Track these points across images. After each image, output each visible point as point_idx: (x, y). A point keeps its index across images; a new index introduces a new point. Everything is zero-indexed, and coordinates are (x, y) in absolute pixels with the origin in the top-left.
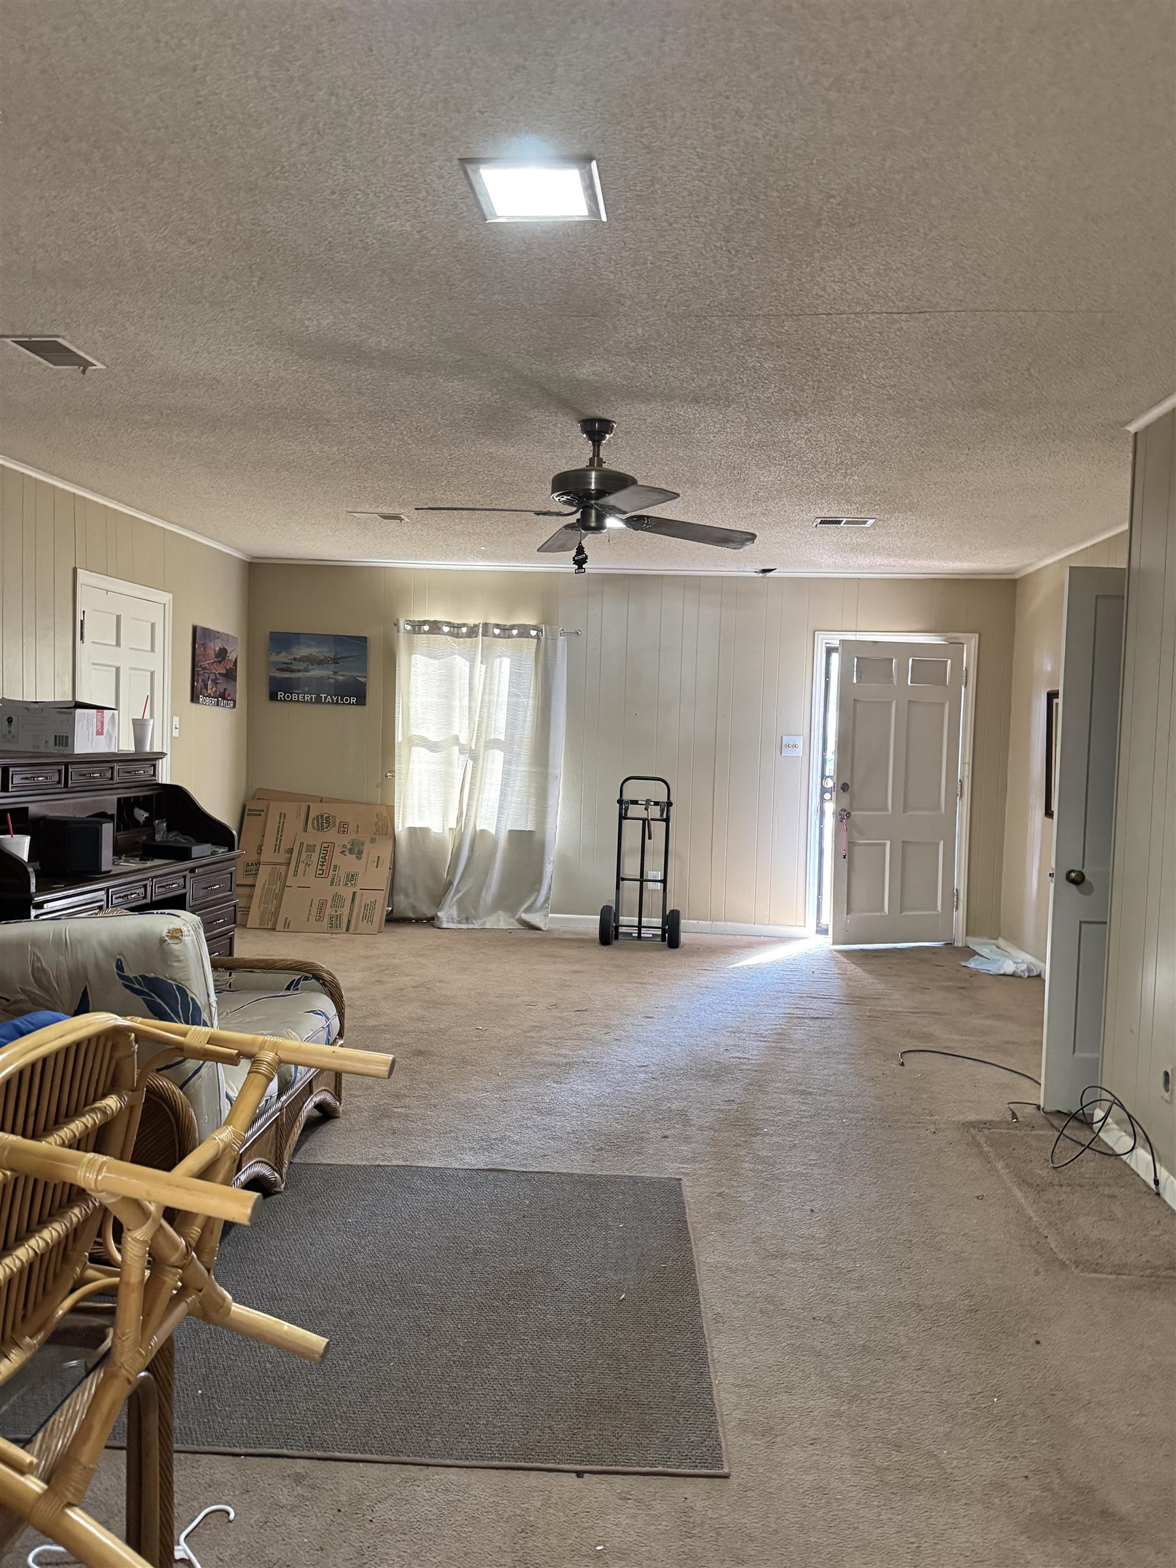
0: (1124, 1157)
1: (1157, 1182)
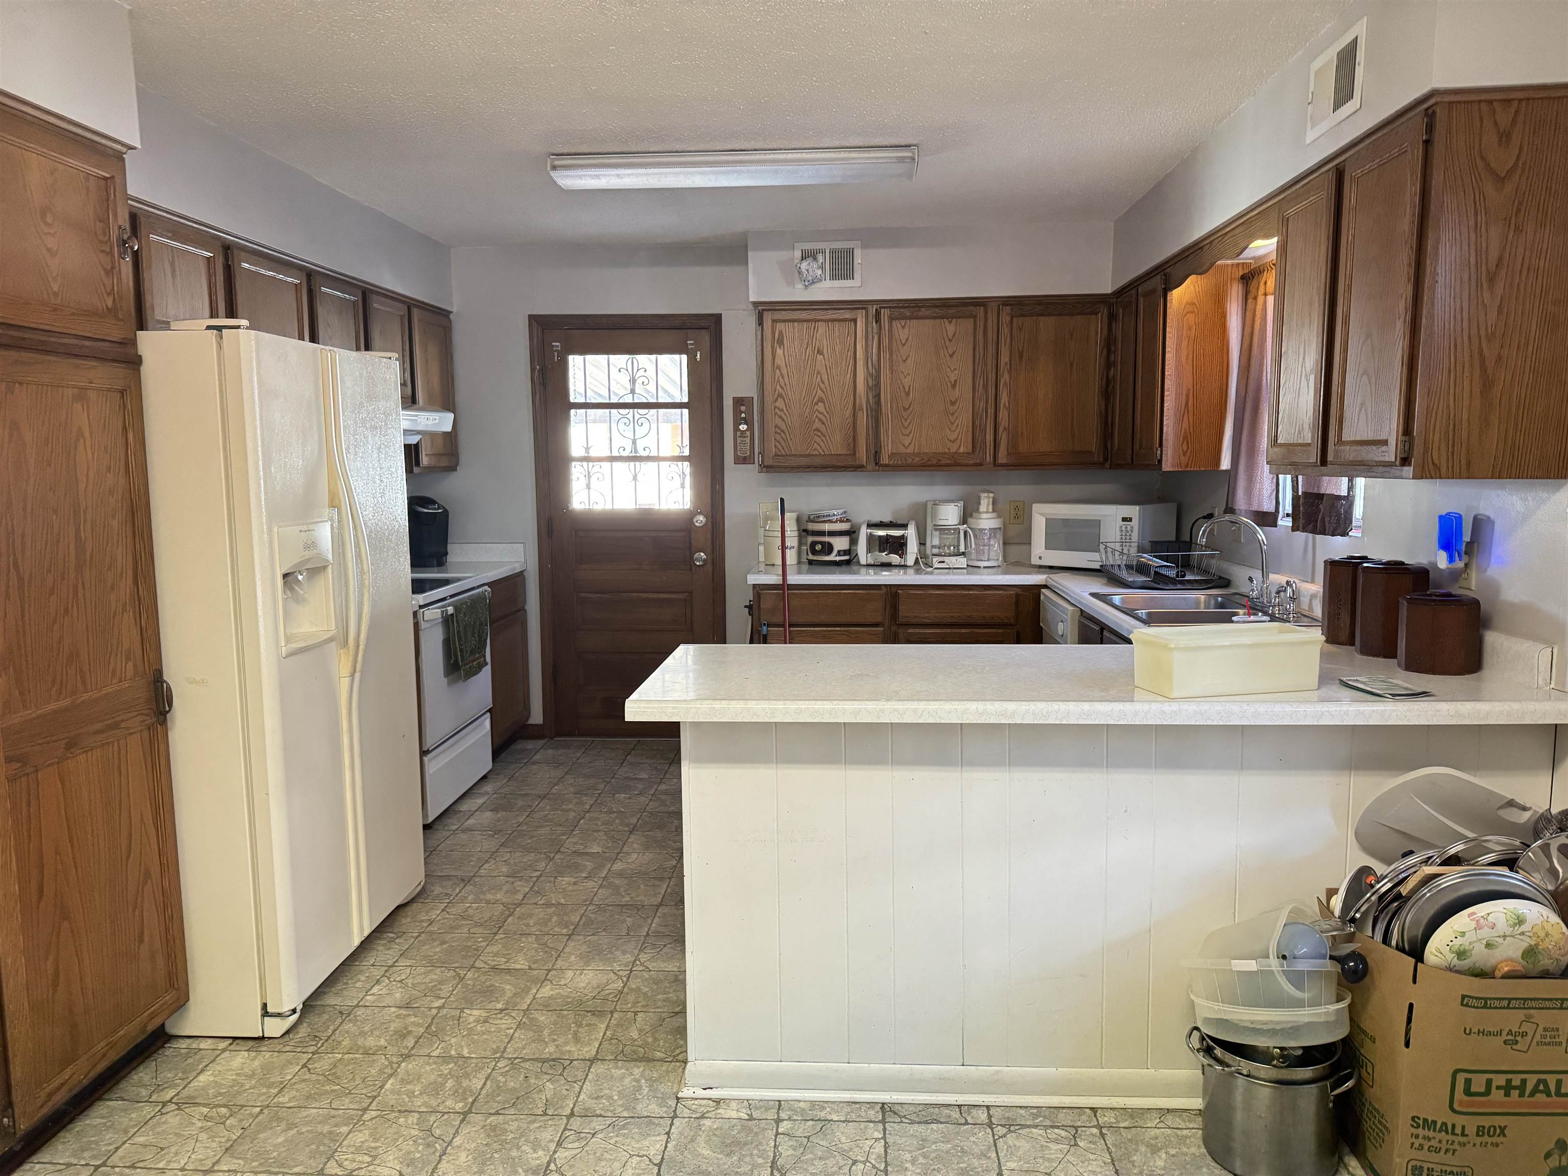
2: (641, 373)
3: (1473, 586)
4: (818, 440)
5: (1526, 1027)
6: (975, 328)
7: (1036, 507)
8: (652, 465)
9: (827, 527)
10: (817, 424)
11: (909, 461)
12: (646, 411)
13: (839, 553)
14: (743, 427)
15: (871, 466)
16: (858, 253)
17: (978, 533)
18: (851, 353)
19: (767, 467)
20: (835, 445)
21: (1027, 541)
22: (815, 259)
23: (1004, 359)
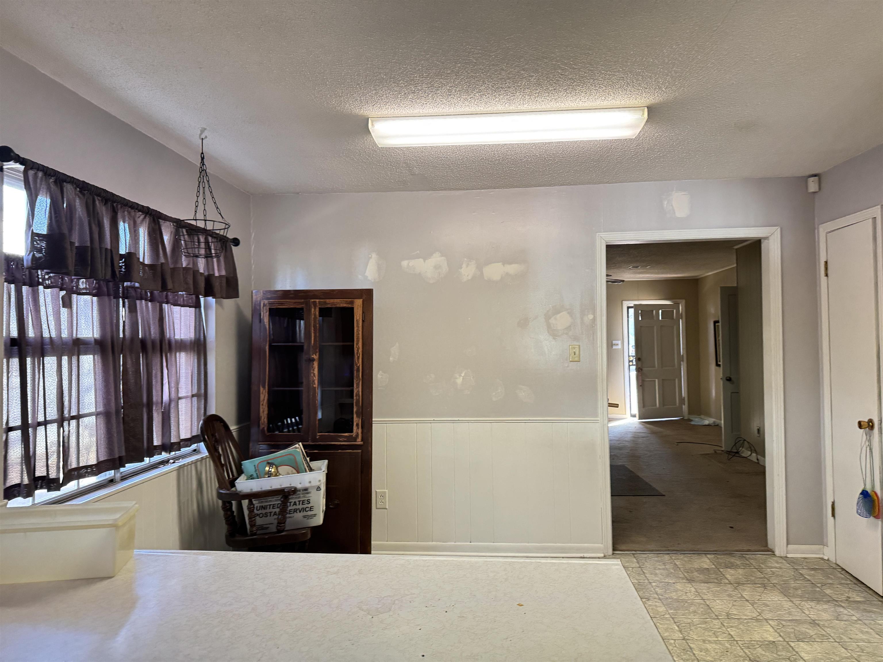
0: (748, 458)
1: (758, 460)
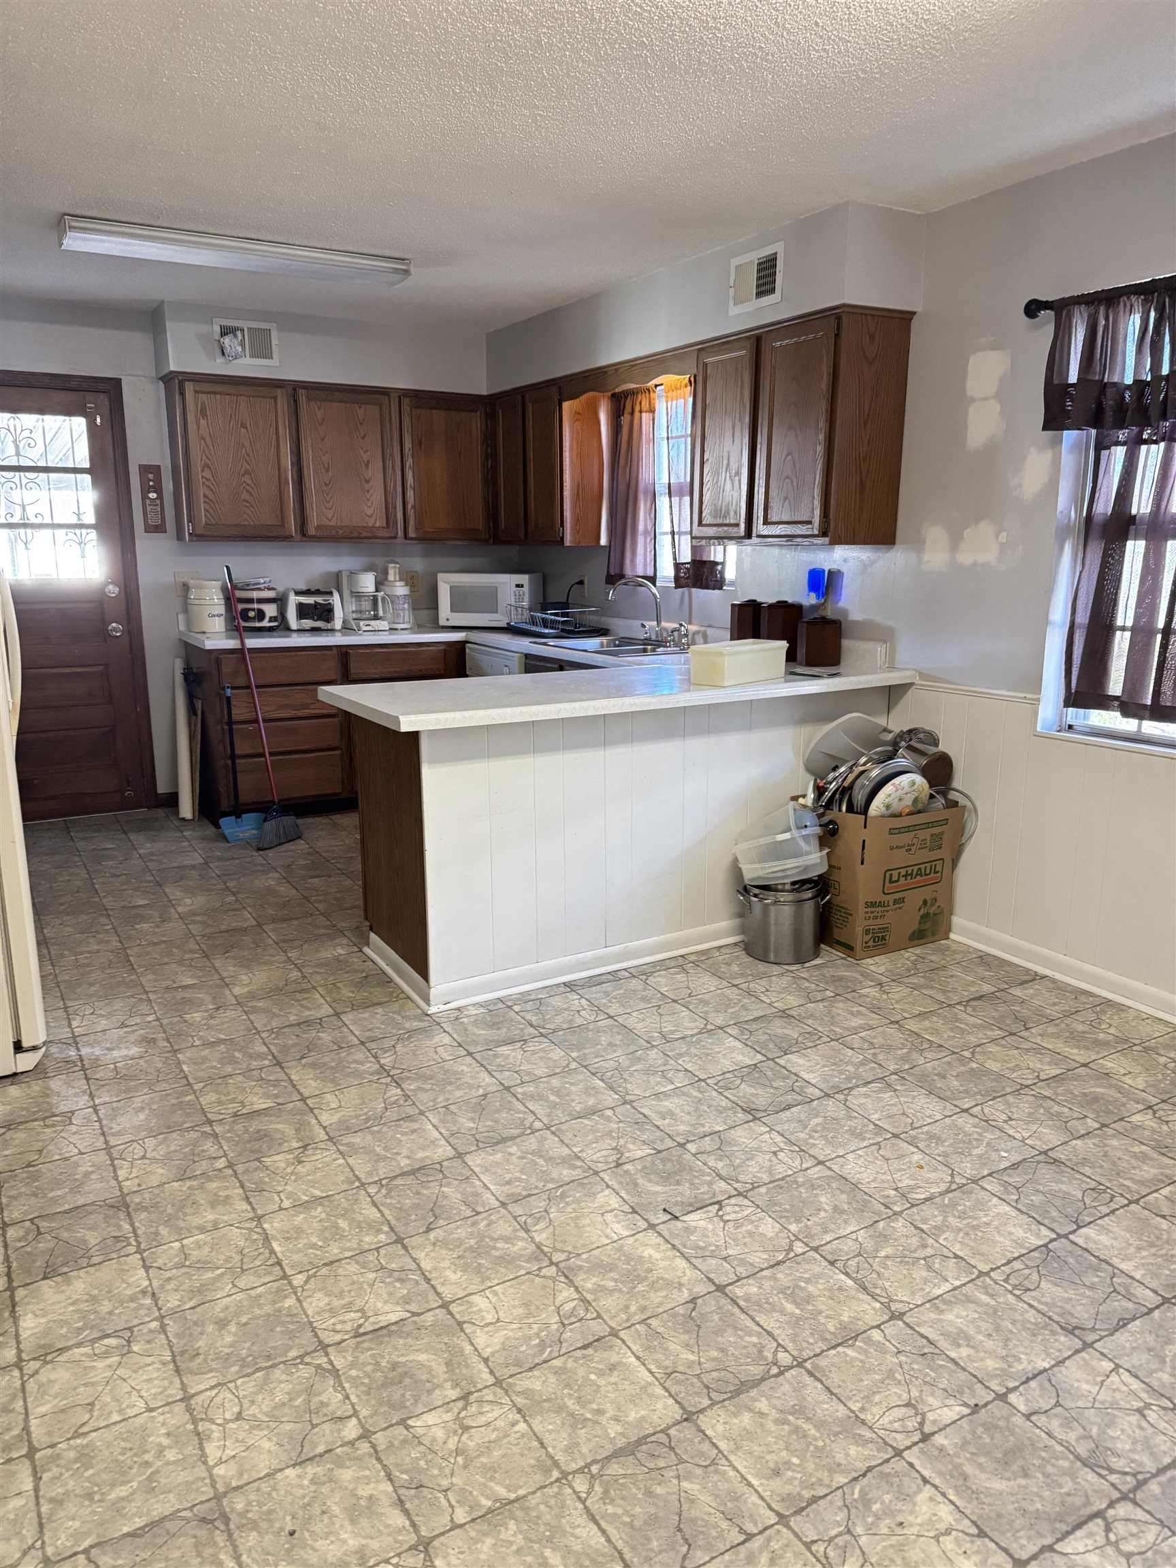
2: (26, 433)
3: (829, 613)
4: (247, 511)
5: (915, 841)
6: (381, 415)
7: (440, 576)
8: (47, 533)
9: (255, 595)
10: (245, 496)
11: (334, 533)
12: (35, 475)
13: (271, 620)
14: (153, 495)
15: (298, 537)
16: (274, 334)
17: (393, 599)
18: (273, 429)
19: (197, 536)
20: (265, 516)
21: (434, 606)
22: (235, 336)
23: (408, 445)
